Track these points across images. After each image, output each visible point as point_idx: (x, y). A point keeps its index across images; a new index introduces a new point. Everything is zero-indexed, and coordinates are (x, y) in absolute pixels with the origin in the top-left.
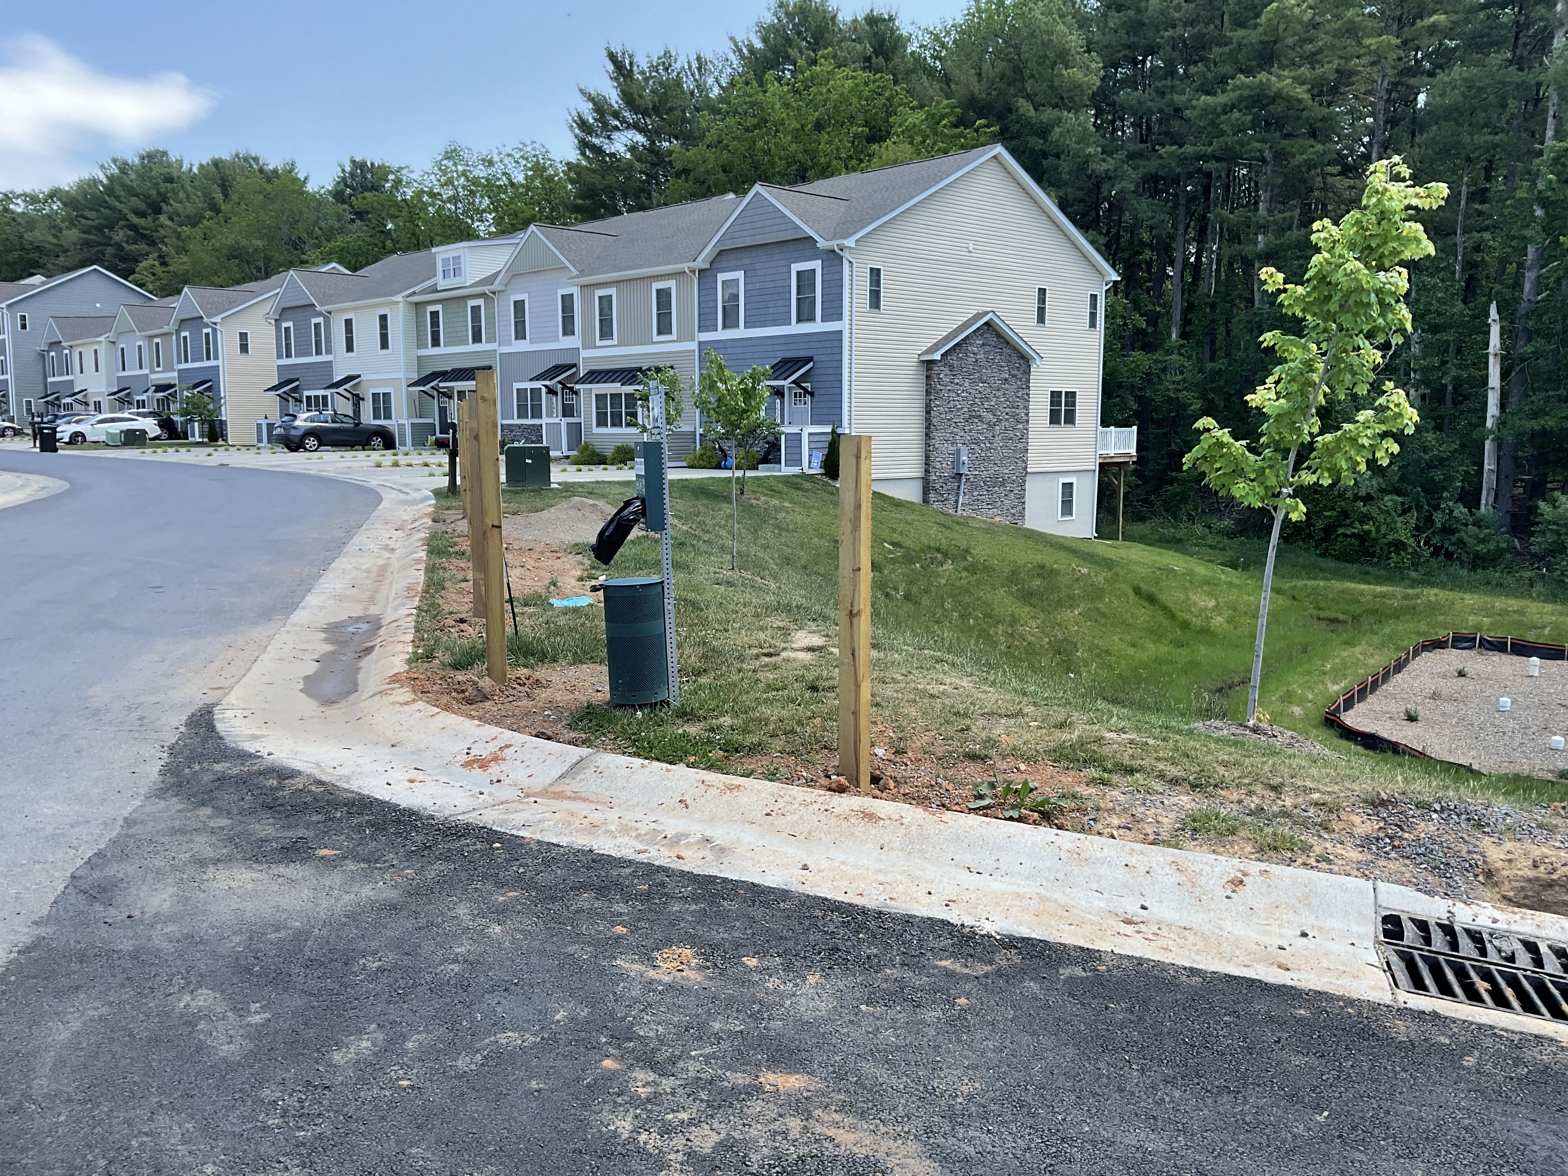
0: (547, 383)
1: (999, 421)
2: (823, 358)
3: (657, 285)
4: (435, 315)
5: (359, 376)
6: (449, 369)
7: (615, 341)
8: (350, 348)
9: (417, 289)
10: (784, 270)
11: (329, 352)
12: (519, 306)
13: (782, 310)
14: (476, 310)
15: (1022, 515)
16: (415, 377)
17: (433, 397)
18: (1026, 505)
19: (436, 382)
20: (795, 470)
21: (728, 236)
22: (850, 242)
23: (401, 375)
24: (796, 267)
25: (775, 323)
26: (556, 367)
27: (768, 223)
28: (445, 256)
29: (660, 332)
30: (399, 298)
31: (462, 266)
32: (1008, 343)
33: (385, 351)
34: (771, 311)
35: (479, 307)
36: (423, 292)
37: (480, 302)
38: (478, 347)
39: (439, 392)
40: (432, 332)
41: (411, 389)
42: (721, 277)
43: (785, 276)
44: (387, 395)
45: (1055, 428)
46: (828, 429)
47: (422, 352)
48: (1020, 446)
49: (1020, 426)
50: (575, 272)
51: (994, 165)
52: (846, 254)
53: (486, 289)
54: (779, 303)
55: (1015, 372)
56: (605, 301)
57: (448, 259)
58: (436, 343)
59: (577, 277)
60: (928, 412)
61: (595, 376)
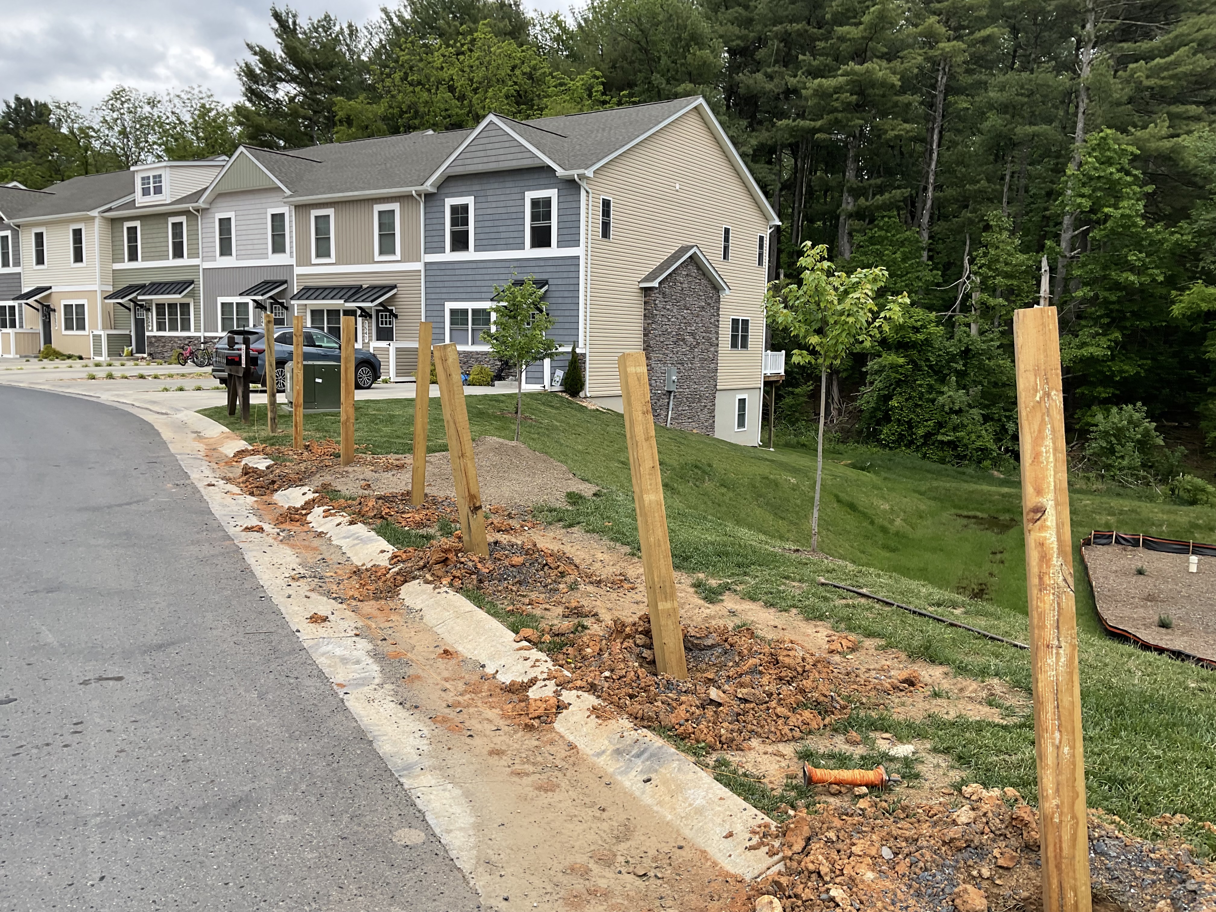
0: (258, 298)
1: (698, 344)
2: (560, 282)
3: (378, 208)
4: (132, 231)
5: (50, 288)
6: (147, 283)
7: (333, 260)
8: (40, 260)
9: (113, 205)
10: (519, 196)
11: (17, 264)
12: (225, 224)
13: (516, 234)
14: (178, 227)
15: (712, 426)
16: (110, 289)
17: (129, 309)
18: (716, 419)
19: (134, 295)
20: (536, 388)
21: (459, 162)
22: (589, 173)
23: (96, 287)
24: (530, 195)
25: (508, 247)
26: (266, 283)
27: (502, 151)
28: (145, 175)
29: (381, 253)
30: (95, 213)
31: (163, 184)
32: (704, 274)
33: (79, 265)
34: (503, 235)
35: (181, 223)
36: (118, 208)
37: (183, 219)
38: (179, 262)
39: (136, 304)
40: (129, 247)
41: (107, 301)
42: (449, 202)
43: (519, 202)
44: (80, 307)
45: (735, 351)
46: (569, 349)
47: (117, 266)
48: (712, 366)
49: (712, 349)
50: (288, 192)
51: (694, 117)
52: (583, 184)
53: (190, 206)
54: (512, 228)
55: (709, 301)
56: (322, 221)
57: (149, 178)
58: (133, 256)
59: (291, 196)
60: (645, 335)
61: (308, 292)
